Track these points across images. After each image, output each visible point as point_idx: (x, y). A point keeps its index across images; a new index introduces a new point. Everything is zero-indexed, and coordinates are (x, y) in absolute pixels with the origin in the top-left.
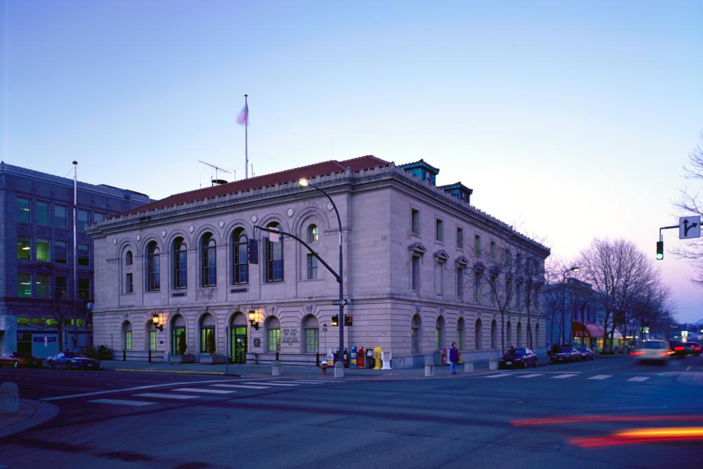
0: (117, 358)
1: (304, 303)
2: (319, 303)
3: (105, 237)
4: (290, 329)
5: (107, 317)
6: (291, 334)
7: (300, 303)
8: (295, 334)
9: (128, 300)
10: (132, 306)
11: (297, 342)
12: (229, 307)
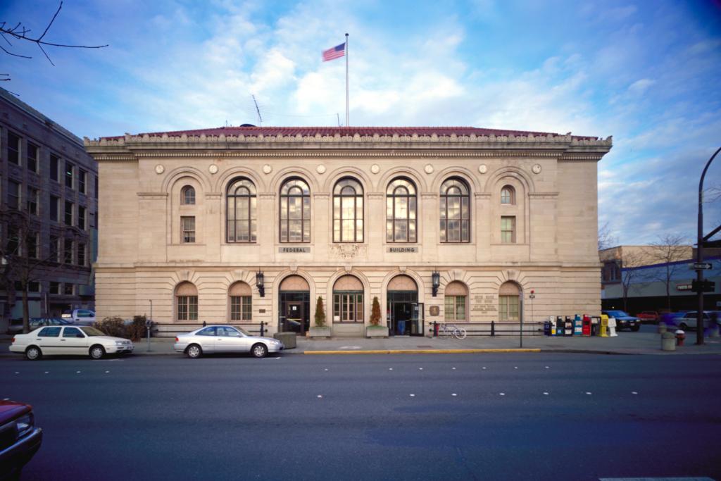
0: (160, 334)
1: (503, 268)
2: (523, 269)
3: (137, 159)
4: (484, 296)
5: (138, 274)
6: (486, 302)
7: (500, 268)
8: (491, 302)
9: (188, 253)
10: (199, 261)
11: (495, 310)
12: (390, 269)
